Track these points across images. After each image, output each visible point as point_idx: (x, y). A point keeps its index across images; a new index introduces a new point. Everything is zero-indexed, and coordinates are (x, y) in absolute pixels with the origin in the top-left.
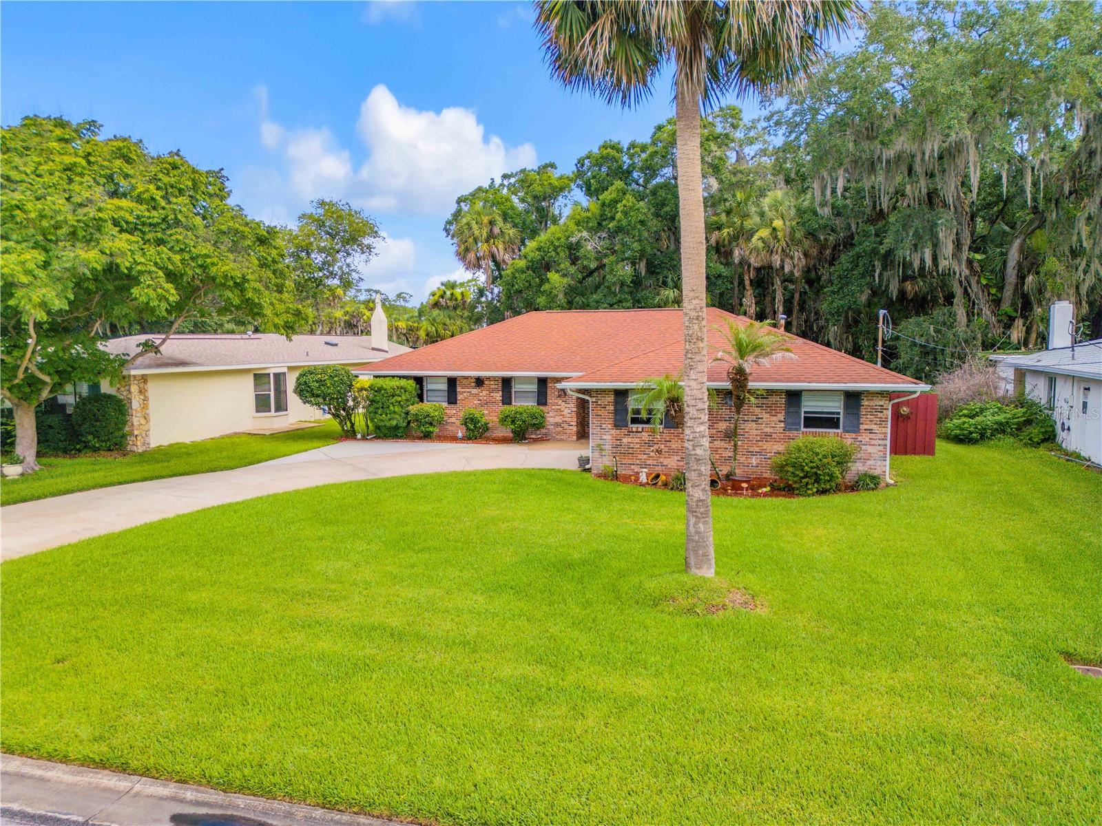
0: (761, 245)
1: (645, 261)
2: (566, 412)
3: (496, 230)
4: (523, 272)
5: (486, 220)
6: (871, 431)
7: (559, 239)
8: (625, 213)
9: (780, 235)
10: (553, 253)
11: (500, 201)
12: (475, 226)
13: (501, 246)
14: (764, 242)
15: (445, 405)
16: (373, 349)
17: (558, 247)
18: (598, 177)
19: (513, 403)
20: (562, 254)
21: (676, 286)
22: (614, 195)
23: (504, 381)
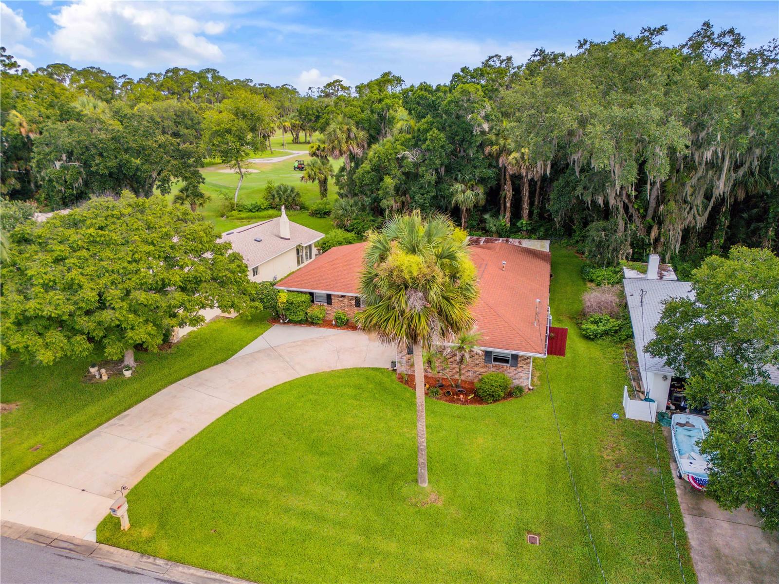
0: (514, 162)
1: (444, 167)
3: (352, 135)
4: (369, 172)
5: (345, 127)
6: (522, 367)
7: (391, 154)
8: (432, 141)
9: (526, 157)
10: (387, 163)
11: (354, 113)
12: (338, 131)
13: (355, 146)
14: (516, 160)
15: (325, 304)
16: (282, 238)
17: (391, 159)
18: (416, 109)
19: (361, 306)
20: (393, 165)
21: (463, 182)
22: (425, 126)
23: (356, 297)
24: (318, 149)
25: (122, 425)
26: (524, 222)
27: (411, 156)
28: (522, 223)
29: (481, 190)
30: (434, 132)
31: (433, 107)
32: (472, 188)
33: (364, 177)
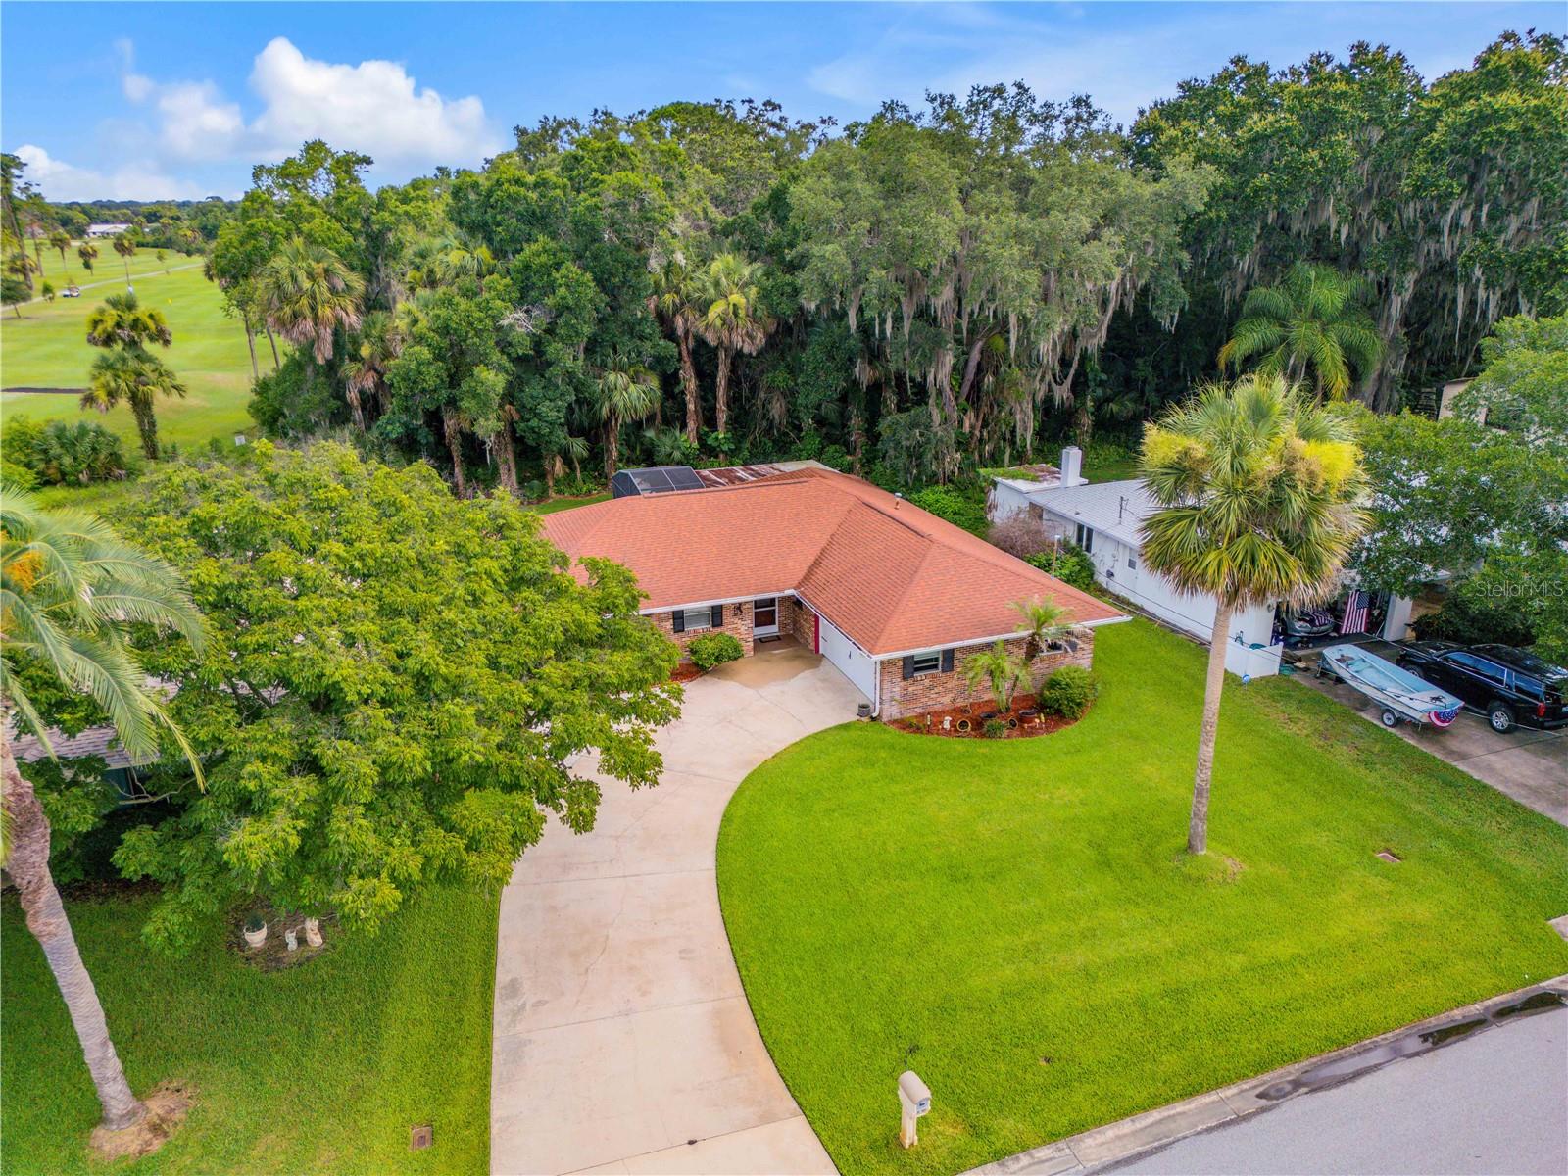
0: (719, 323)
1: (585, 342)
2: (743, 628)
4: (430, 363)
5: (319, 268)
7: (481, 321)
8: (570, 288)
9: (742, 313)
12: (302, 276)
13: (350, 308)
14: (722, 319)
17: (482, 330)
21: (621, 369)
22: (543, 258)
23: (675, 613)
24: (118, 325)
25: (540, 1003)
26: (721, 436)
27: (520, 323)
28: (717, 439)
29: (654, 383)
30: (571, 269)
31: (539, 219)
32: (635, 380)
33: (420, 373)
